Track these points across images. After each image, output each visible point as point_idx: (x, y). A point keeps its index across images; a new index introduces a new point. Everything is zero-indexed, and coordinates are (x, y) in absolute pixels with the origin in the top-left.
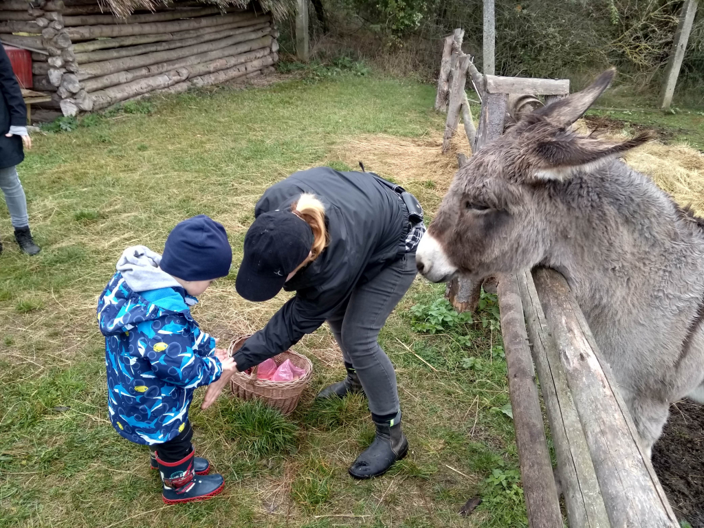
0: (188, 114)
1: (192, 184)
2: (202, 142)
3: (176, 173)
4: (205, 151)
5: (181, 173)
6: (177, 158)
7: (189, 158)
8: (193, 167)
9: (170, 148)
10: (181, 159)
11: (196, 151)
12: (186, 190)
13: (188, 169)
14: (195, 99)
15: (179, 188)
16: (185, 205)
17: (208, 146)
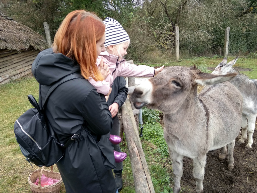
0: (10, 91)
1: (13, 117)
2: (16, 100)
3: (6, 114)
4: (18, 103)
5: (8, 114)
6: (6, 108)
7: (11, 107)
8: (13, 110)
9: (3, 105)
10: (8, 108)
11: (13, 104)
12: (10, 120)
13: (11, 111)
14: (12, 85)
15: (7, 119)
16: (10, 125)
17: (18, 101)
